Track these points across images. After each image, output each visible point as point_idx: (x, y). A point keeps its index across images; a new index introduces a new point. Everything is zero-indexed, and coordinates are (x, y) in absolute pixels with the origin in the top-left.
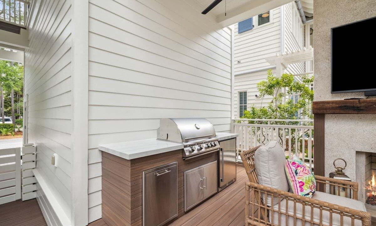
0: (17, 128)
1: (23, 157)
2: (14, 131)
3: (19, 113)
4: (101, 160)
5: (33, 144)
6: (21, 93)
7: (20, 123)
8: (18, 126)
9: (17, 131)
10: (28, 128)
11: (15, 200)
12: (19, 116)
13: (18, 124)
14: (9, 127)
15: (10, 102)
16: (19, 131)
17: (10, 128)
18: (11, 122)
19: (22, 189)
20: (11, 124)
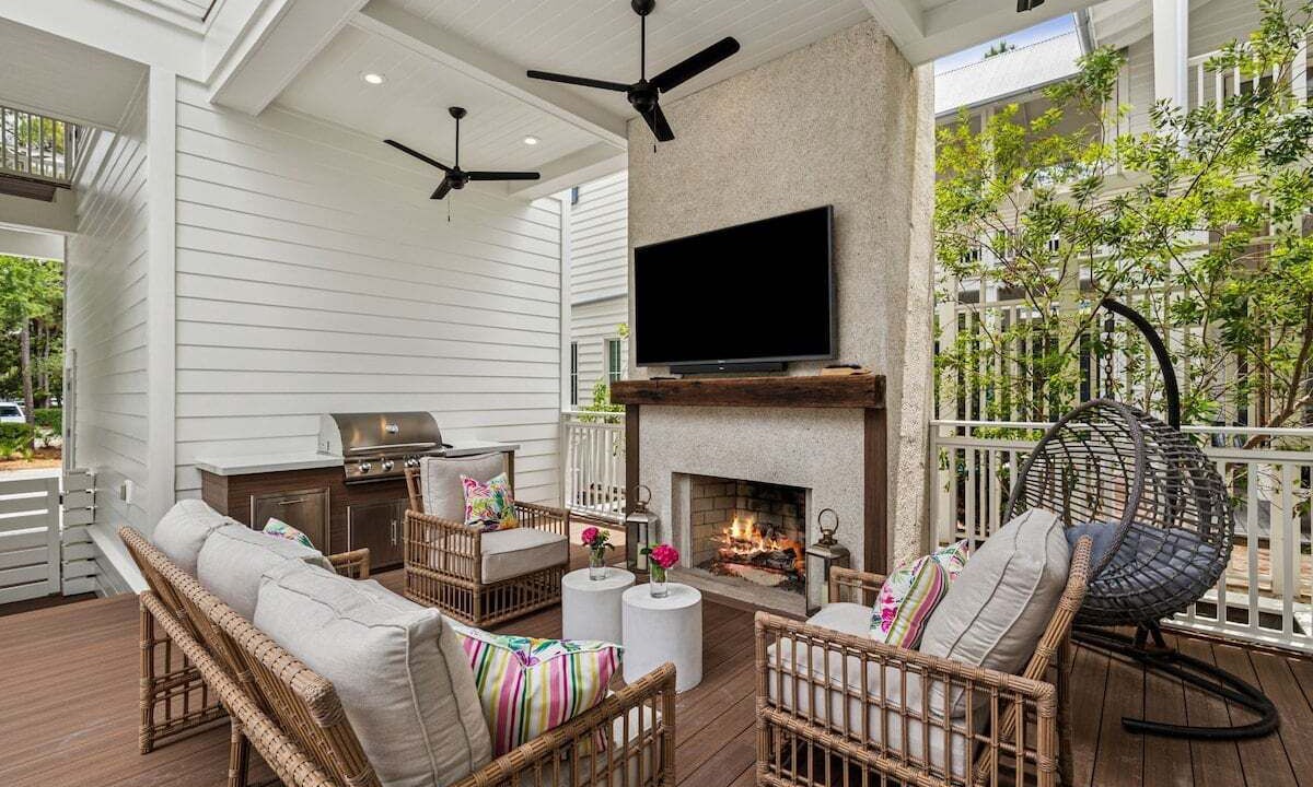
0: (39, 436)
1: (64, 499)
2: (31, 445)
3: (47, 388)
4: (200, 486)
5: (88, 470)
6: (51, 322)
7: (52, 421)
8: (45, 432)
9: (41, 448)
10: (75, 435)
11: (46, 594)
12: (44, 398)
13: (42, 425)
14: (14, 434)
15: (18, 351)
16: (48, 448)
17: (16, 437)
18: (20, 419)
19: (61, 570)
20: (22, 425)
